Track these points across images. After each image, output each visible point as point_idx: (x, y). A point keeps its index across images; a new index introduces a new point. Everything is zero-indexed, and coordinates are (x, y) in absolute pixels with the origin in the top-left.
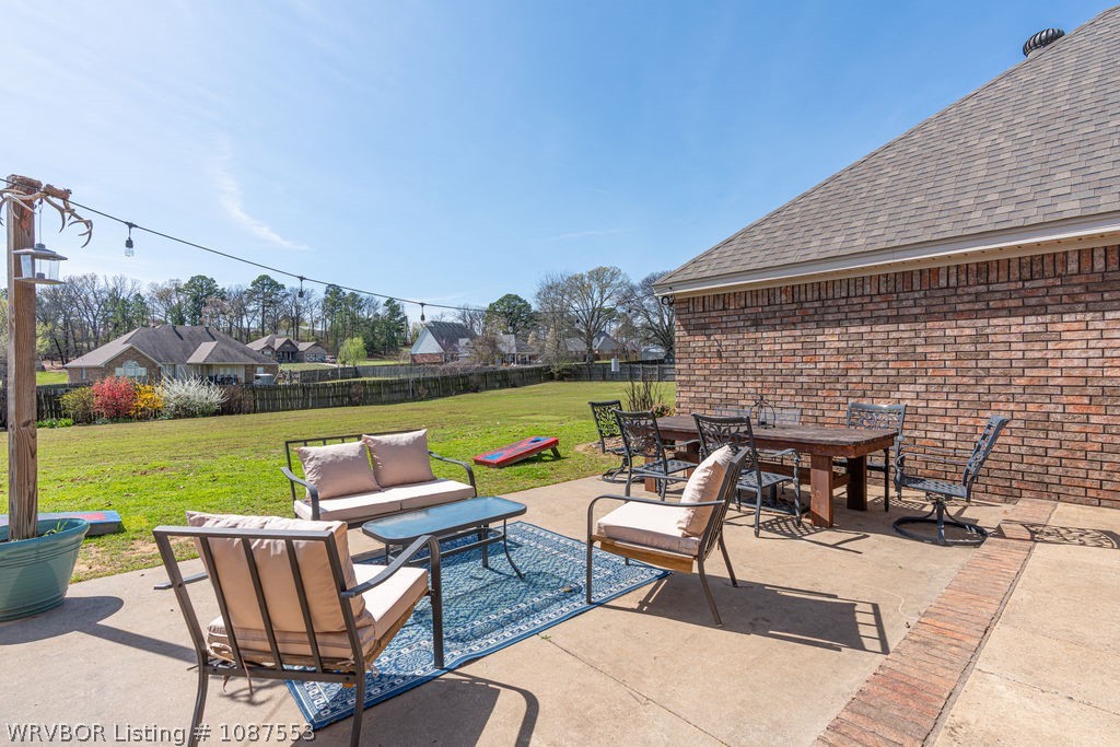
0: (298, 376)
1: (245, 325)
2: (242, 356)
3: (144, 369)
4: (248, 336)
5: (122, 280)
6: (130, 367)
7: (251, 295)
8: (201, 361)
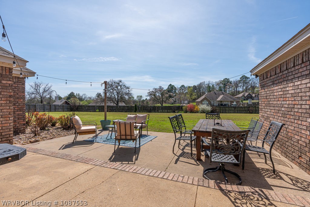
0: (246, 104)
1: (238, 90)
2: (229, 98)
3: (208, 102)
4: (239, 92)
5: (210, 82)
6: (205, 101)
7: (240, 81)
8: (219, 100)
